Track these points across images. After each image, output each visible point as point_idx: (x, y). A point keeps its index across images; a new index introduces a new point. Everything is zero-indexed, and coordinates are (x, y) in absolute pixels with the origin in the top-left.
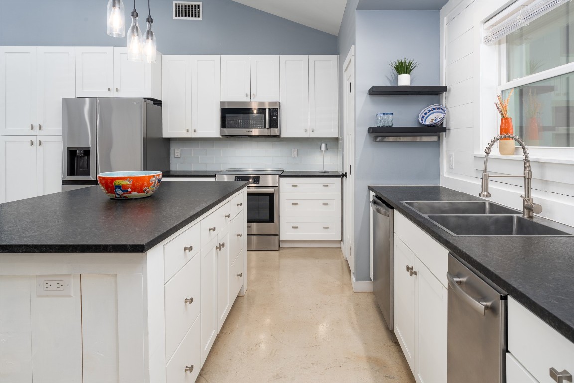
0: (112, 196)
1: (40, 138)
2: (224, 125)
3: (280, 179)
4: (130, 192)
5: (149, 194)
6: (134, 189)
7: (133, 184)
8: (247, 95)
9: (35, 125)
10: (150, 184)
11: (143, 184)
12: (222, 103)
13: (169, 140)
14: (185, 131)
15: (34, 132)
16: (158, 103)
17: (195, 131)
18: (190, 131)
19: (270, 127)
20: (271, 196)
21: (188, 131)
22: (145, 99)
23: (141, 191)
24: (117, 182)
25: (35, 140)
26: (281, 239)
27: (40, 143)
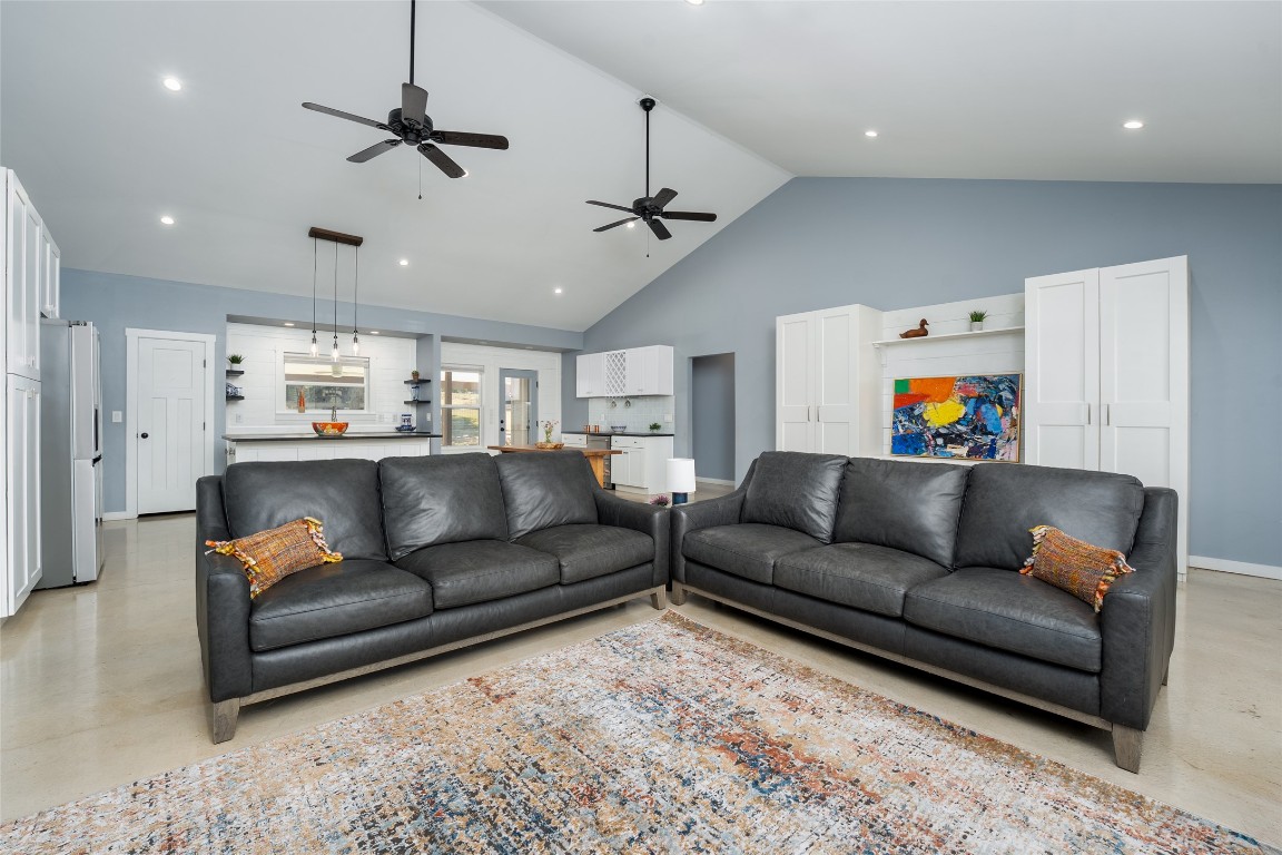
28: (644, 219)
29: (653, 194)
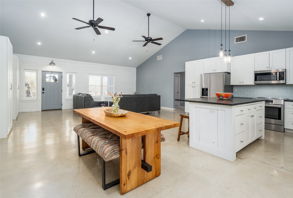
0: (219, 98)
1: (194, 85)
2: (256, 80)
3: (285, 102)
4: (224, 98)
5: (229, 99)
6: (225, 97)
7: (225, 95)
8: (267, 67)
9: (193, 82)
10: (229, 96)
11: (228, 96)
12: (255, 71)
13: (233, 86)
14: (239, 83)
15: (193, 84)
16: (229, 73)
17: (243, 83)
18: (241, 82)
19: (280, 80)
20: (280, 109)
21: (240, 83)
22: (225, 72)
23: (227, 98)
24: (221, 95)
25: (193, 86)
26: (285, 127)
27: (195, 87)
28: (93, 27)
29: (95, 20)
